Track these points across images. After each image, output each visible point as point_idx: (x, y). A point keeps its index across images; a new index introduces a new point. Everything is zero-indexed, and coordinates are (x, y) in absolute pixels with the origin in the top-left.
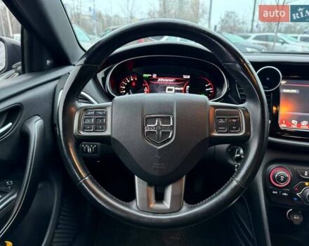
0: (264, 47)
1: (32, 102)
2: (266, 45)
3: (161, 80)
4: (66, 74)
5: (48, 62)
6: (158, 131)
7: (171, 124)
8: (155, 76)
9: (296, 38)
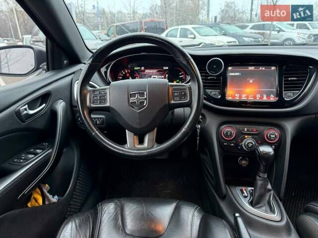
0: (261, 36)
1: (57, 90)
2: (263, 34)
3: (147, 71)
4: (78, 70)
5: (65, 62)
6: (138, 101)
7: (145, 97)
8: (143, 68)
9: (293, 25)
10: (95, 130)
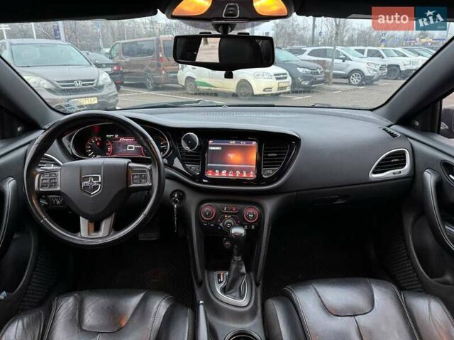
0: (320, 67)
2: (323, 63)
3: (122, 139)
6: (91, 185)
7: (100, 181)
8: (117, 136)
9: (362, 52)
10: (44, 217)
